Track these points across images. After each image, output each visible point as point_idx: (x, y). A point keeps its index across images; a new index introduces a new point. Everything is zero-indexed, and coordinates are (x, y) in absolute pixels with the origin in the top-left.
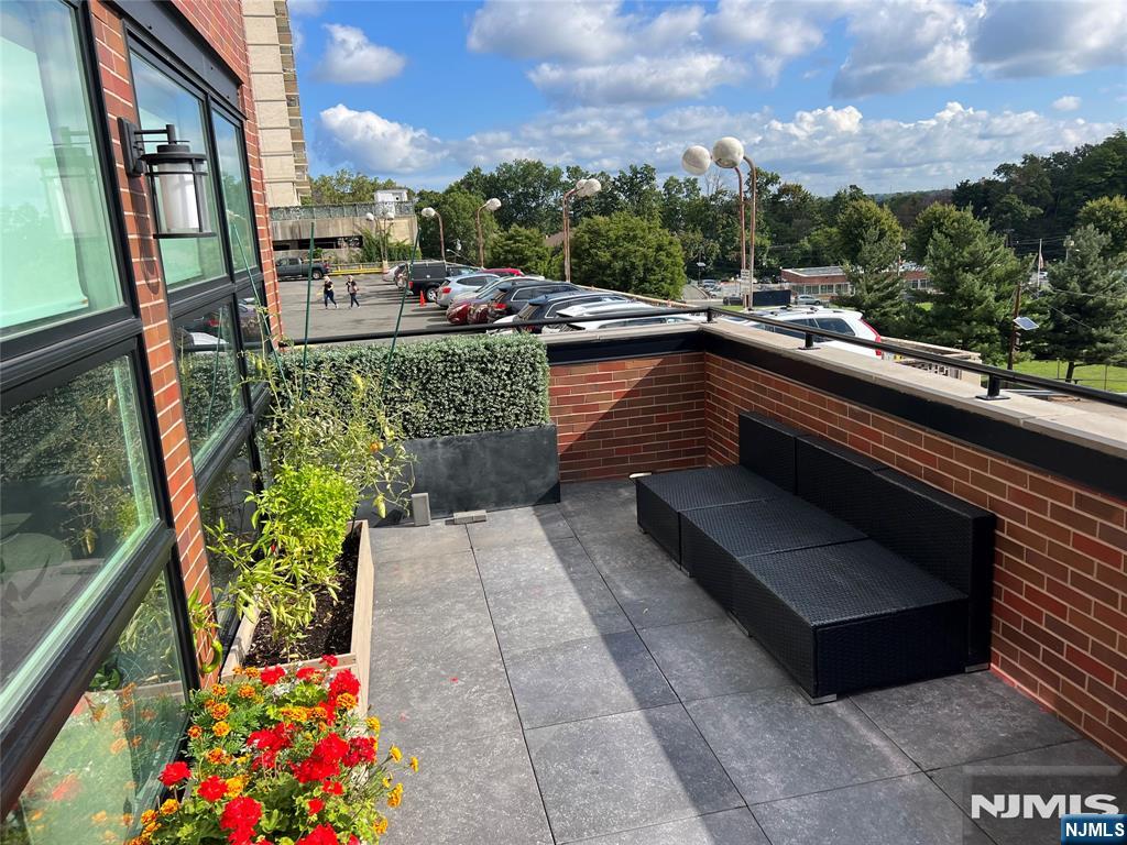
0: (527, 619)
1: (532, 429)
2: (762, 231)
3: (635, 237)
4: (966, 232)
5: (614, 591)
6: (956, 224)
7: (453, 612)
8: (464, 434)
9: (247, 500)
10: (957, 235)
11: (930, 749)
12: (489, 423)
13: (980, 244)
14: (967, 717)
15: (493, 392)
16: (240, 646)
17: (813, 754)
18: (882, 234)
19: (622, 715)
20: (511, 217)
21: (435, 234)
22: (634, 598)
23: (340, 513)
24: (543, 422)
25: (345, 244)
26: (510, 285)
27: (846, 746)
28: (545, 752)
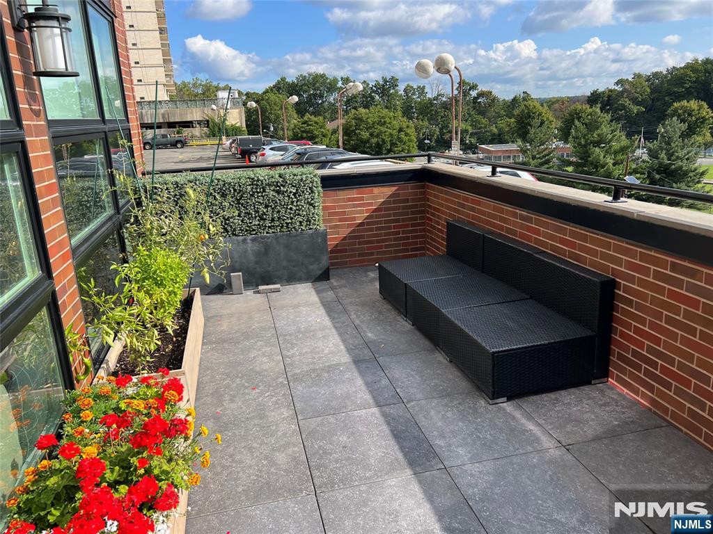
0: (304, 351)
1: (311, 232)
2: (466, 121)
3: (385, 123)
4: (596, 121)
5: (362, 334)
6: (589, 117)
7: (256, 347)
8: (265, 234)
9: (112, 267)
10: (590, 123)
11: (568, 432)
12: (282, 227)
13: (605, 129)
14: (593, 412)
15: (285, 206)
16: (107, 365)
17: (490, 434)
18: (542, 123)
19: (364, 411)
20: (305, 109)
21: (256, 120)
22: (375, 338)
23: (178, 280)
24: (318, 227)
25: (198, 125)
26: (303, 150)
27: (512, 430)
28: (313, 433)
